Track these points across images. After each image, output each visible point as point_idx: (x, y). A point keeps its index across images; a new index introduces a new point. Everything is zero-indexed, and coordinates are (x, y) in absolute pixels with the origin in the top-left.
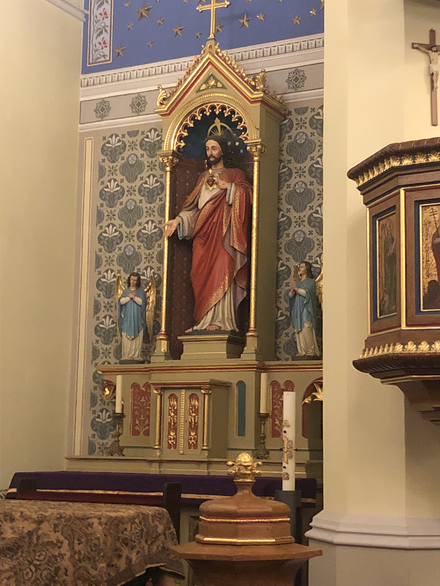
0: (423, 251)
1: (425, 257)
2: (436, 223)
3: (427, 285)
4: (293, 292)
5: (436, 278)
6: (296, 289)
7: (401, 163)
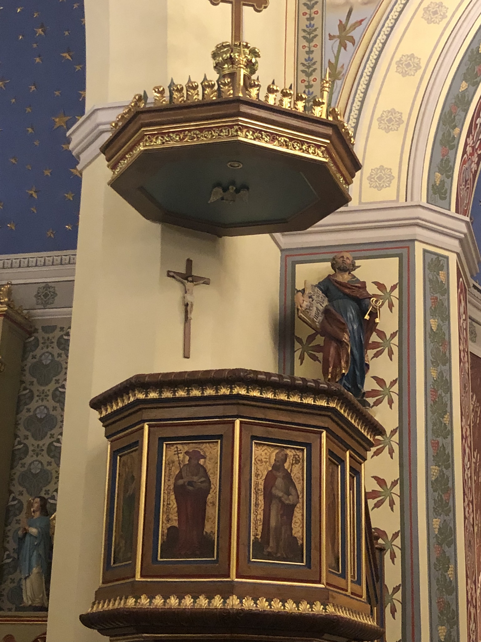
0: (164, 493)
1: (166, 500)
2: (179, 463)
3: (166, 531)
4: (23, 531)
5: (176, 524)
6: (27, 528)
7: (146, 396)
